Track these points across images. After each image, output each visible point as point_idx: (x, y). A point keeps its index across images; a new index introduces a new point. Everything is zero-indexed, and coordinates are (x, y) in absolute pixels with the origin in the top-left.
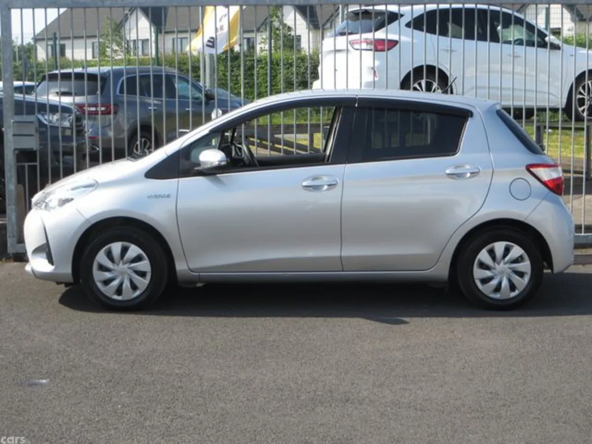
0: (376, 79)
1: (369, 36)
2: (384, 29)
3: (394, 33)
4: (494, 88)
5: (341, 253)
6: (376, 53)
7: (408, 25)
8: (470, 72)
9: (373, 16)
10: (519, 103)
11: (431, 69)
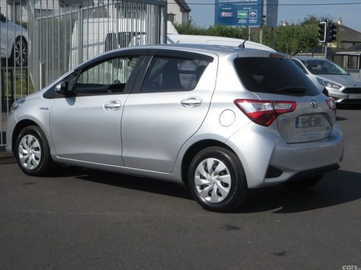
5: (122, 154)
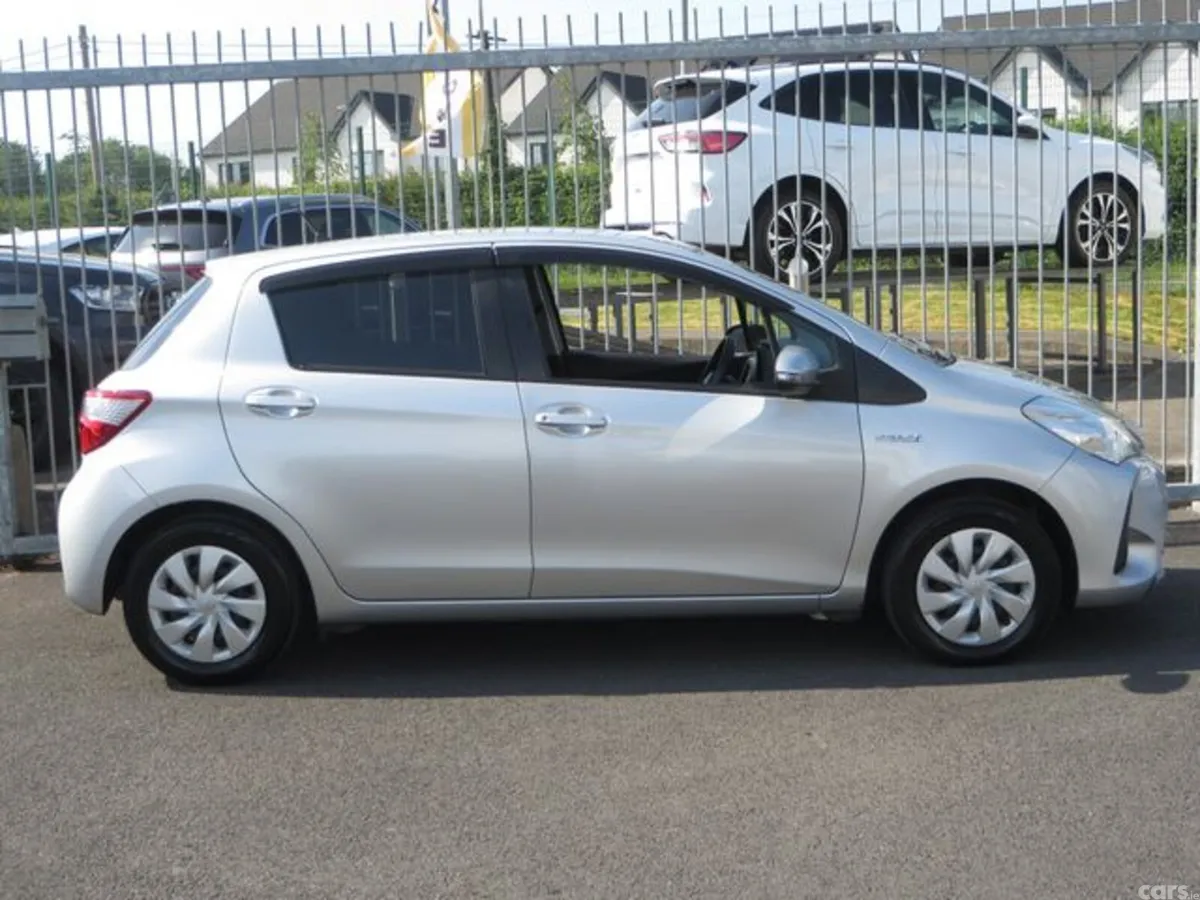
0: (707, 204)
1: (692, 126)
2: (721, 112)
3: (740, 120)
4: (956, 214)
6: (705, 157)
7: (765, 104)
8: (886, 186)
9: (698, 90)
10: (982, 238)
11: (811, 184)
